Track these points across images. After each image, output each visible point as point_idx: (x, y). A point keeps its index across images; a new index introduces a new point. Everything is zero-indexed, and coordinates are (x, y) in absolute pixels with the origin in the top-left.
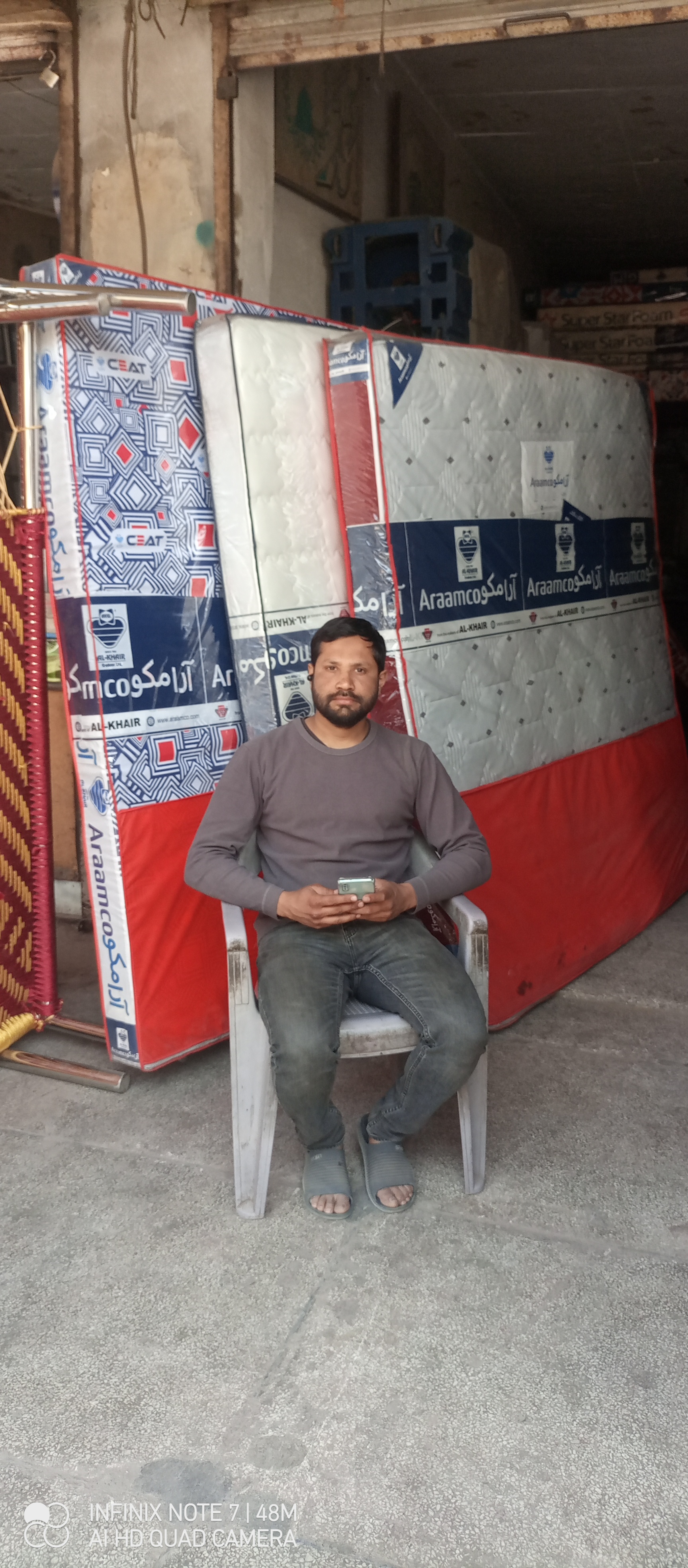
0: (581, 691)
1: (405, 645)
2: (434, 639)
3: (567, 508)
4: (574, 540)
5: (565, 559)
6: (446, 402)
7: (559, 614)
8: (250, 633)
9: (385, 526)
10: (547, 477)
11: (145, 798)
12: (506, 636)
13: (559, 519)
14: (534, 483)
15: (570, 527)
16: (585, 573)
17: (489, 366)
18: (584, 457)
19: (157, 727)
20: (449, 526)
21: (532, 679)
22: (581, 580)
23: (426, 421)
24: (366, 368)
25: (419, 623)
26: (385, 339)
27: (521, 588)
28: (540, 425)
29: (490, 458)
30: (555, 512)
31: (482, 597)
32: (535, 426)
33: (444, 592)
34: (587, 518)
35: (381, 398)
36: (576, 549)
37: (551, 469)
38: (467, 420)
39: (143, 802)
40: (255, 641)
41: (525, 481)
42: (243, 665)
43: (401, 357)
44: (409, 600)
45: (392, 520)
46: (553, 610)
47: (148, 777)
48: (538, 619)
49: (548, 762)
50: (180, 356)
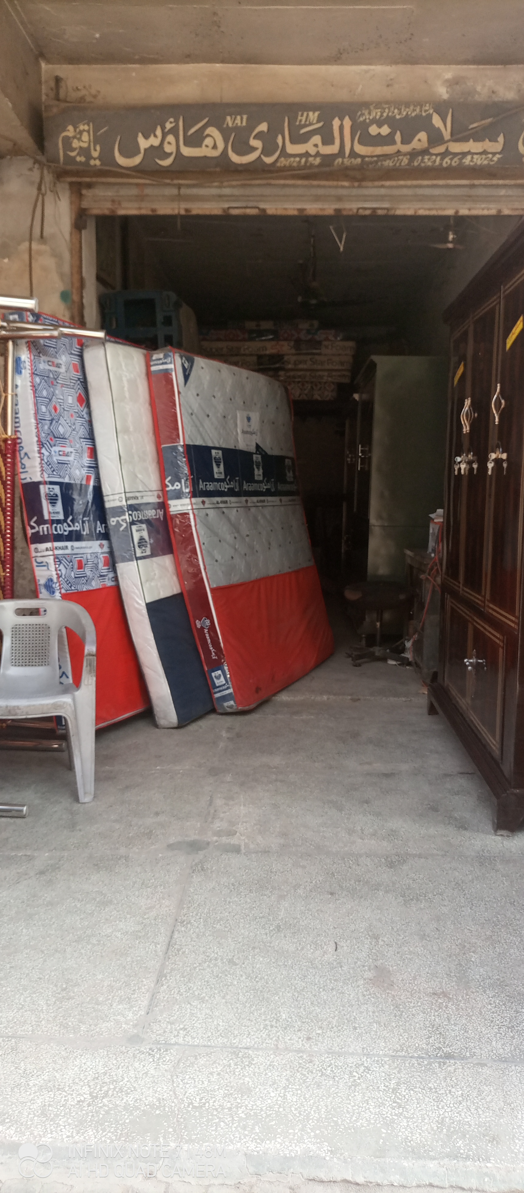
0: (270, 544)
1: (194, 507)
2: (207, 506)
3: (258, 446)
4: (261, 464)
5: (258, 473)
6: (205, 386)
7: (258, 502)
8: (117, 504)
9: (183, 445)
10: (249, 430)
11: (73, 588)
12: (235, 510)
13: (254, 452)
14: (244, 432)
15: (259, 456)
16: (267, 482)
17: (222, 370)
18: (263, 422)
19: (76, 551)
20: (208, 449)
21: (248, 534)
22: (265, 485)
23: (198, 395)
24: (171, 366)
25: (200, 497)
26: (179, 353)
27: (241, 485)
28: (244, 403)
29: (225, 417)
30: (253, 449)
31: (224, 487)
32: (242, 403)
33: (209, 482)
34: (266, 453)
35: (179, 381)
36: (263, 469)
37: (250, 426)
38: (214, 397)
39: (72, 590)
40: (121, 507)
41: (239, 431)
42: (113, 521)
43: (186, 362)
44: (195, 484)
45: (187, 443)
46: (255, 499)
47: (73, 577)
48: (249, 502)
49: (259, 578)
50: (76, 360)
